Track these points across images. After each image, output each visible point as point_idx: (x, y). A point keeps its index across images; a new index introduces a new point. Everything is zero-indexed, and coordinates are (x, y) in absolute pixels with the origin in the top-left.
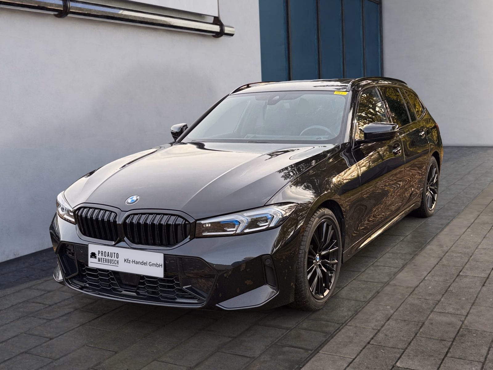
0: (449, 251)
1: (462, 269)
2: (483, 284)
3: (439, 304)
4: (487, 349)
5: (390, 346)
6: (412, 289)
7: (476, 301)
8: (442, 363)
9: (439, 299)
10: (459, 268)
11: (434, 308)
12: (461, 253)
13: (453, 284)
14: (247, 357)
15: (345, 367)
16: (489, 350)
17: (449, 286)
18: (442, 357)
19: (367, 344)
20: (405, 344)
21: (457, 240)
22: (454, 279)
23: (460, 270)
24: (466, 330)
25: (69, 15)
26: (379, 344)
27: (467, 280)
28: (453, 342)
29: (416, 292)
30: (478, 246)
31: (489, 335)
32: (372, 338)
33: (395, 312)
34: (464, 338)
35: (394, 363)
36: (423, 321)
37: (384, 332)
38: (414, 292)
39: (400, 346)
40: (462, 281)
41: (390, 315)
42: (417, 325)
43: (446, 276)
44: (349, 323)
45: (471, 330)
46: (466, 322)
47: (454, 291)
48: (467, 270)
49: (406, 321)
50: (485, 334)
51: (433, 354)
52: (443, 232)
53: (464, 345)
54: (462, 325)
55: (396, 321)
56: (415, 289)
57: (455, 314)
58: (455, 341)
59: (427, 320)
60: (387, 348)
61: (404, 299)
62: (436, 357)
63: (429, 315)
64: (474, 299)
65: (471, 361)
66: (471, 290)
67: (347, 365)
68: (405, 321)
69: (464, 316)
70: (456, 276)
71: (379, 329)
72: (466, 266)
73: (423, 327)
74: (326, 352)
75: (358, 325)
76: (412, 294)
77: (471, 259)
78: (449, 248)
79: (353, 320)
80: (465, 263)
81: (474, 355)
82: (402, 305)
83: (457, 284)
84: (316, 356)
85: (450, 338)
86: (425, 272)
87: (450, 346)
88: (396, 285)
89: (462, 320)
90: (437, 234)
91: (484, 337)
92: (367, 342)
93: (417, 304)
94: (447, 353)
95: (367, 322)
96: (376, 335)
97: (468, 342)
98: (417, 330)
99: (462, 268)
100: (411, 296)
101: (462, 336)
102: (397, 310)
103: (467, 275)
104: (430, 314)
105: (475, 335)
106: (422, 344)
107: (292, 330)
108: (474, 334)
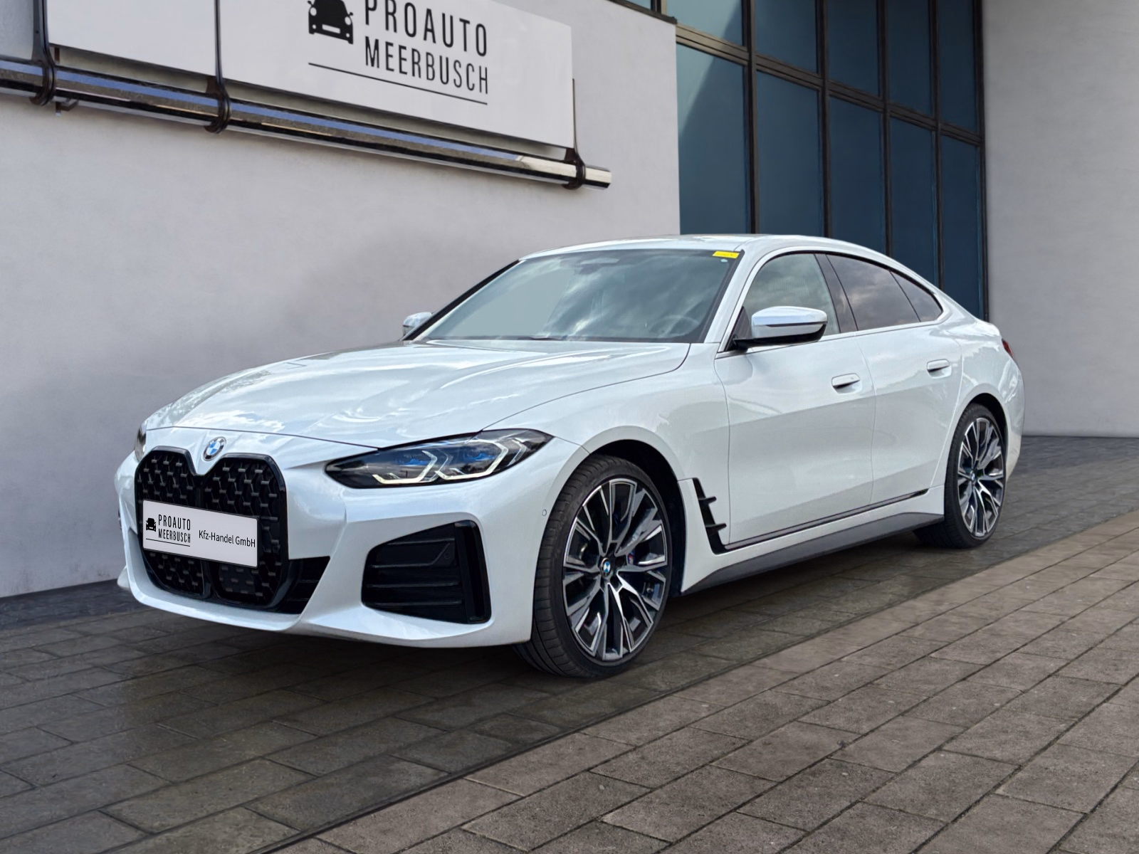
0: (948, 613)
1: (946, 646)
2: (964, 677)
3: (827, 708)
4: (848, 804)
5: (628, 780)
6: (791, 677)
7: (914, 710)
8: (709, 824)
9: (832, 699)
10: (939, 643)
11: (804, 715)
12: (971, 617)
13: (894, 673)
14: (306, 773)
15: (487, 810)
16: (848, 808)
17: (882, 677)
18: (724, 812)
19: (583, 771)
20: (668, 778)
21: (985, 594)
22: (907, 663)
23: (937, 648)
24: (837, 762)
25: (230, 128)
26: (608, 774)
27: (936, 666)
28: (781, 783)
29: (795, 682)
30: (1022, 608)
31: (880, 778)
32: (606, 762)
33: (707, 717)
34: (811, 778)
35: (602, 813)
36: (752, 738)
37: (646, 751)
38: (792, 682)
39: (652, 782)
40: (922, 668)
41: (693, 720)
42: (734, 744)
43: (894, 657)
44: (590, 729)
45: (845, 764)
46: (852, 746)
47: (883, 686)
48: (955, 648)
49: (716, 735)
50: (872, 775)
51: (707, 804)
52: (969, 579)
53: (799, 791)
54: (836, 752)
55: (694, 732)
56: (797, 677)
57: (839, 730)
58: (787, 782)
59: (767, 737)
60: (619, 784)
61: (754, 694)
62: (710, 810)
63: (779, 727)
64: (914, 704)
65: (781, 826)
66: (926, 687)
67: (494, 808)
68: (715, 733)
69: (859, 734)
70: (920, 657)
71: (642, 743)
72: (958, 642)
73: (741, 750)
74: (478, 779)
75: (602, 734)
76: (784, 685)
77: (983, 629)
78: (955, 606)
79: (604, 723)
80: (963, 636)
81: (805, 814)
82: (740, 704)
83: (903, 673)
84: (450, 784)
85: (781, 776)
86: (856, 647)
87: (765, 792)
88: (765, 668)
89: (845, 742)
90: (953, 581)
91: (866, 780)
92: (587, 767)
93: (776, 704)
94: (744, 804)
95: (630, 730)
96: (622, 756)
97: (816, 786)
98: (724, 753)
99: (946, 644)
100: (779, 688)
101: (813, 774)
102: (717, 712)
103: (946, 657)
104: (783, 726)
105: (844, 774)
106: (704, 782)
107: (454, 731)
108: (847, 772)
